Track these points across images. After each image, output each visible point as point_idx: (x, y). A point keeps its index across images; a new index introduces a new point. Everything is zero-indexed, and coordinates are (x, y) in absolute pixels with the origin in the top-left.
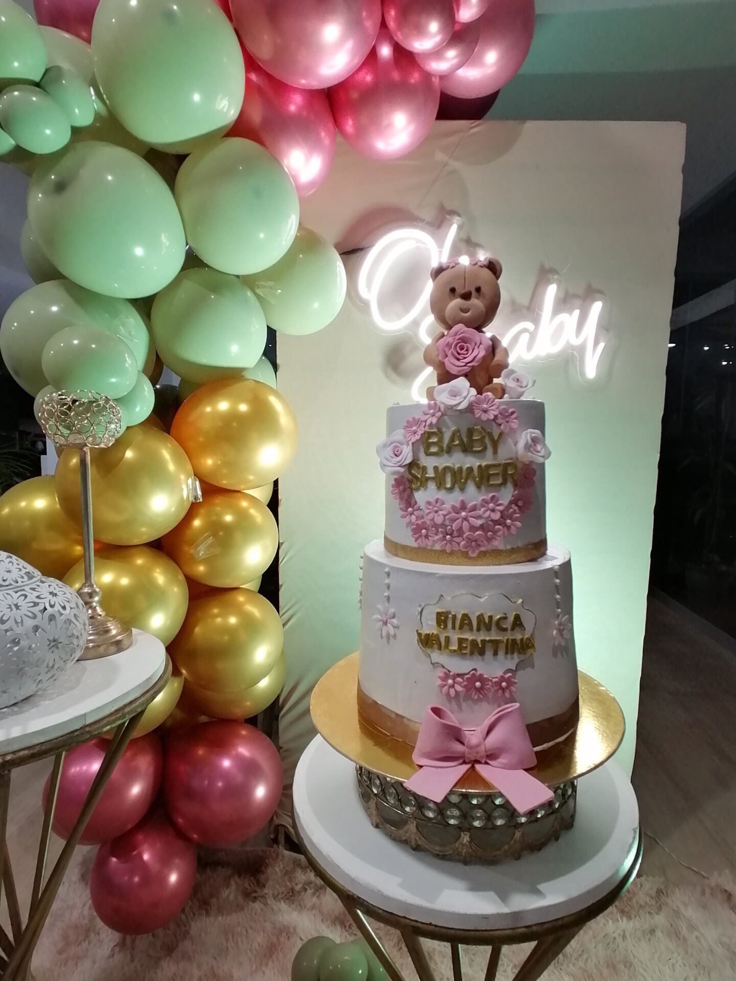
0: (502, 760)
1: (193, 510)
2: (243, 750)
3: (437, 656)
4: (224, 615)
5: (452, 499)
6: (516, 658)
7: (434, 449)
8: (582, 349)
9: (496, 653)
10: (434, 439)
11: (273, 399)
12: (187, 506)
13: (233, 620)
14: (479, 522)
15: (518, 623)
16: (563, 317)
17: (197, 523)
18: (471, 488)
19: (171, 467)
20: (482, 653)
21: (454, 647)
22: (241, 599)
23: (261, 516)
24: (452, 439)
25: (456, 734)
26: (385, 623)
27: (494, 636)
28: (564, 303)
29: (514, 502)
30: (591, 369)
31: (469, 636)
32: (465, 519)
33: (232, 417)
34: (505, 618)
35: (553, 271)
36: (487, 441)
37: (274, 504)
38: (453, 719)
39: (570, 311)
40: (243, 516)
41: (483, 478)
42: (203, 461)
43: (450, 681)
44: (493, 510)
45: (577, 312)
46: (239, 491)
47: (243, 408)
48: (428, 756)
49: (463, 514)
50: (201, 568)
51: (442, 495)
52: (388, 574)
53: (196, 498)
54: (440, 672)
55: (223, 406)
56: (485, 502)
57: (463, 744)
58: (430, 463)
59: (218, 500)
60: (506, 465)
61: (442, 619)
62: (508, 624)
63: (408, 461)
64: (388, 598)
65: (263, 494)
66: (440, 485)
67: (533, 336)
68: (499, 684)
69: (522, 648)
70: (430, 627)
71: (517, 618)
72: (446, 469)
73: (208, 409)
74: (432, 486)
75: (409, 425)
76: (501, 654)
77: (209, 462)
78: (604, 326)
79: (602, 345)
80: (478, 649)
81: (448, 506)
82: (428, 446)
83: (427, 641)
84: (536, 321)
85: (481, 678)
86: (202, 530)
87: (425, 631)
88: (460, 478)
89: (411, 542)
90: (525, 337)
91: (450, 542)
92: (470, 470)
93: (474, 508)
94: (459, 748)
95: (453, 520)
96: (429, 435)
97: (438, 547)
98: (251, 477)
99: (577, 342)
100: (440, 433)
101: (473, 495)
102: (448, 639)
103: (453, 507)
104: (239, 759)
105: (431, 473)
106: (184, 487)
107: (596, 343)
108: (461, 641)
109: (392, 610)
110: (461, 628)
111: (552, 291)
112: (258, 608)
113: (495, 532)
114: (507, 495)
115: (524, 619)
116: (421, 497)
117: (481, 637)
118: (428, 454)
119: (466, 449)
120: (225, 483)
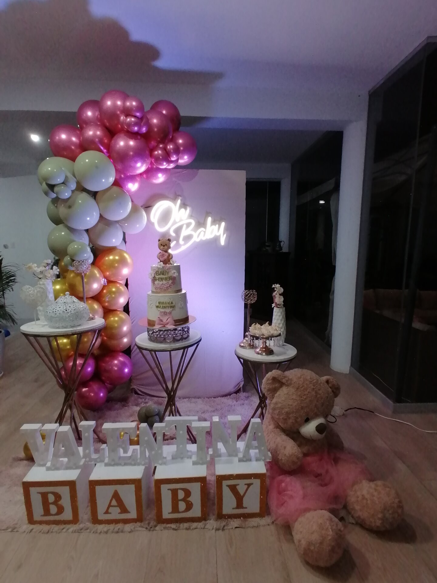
0: (169, 324)
1: (104, 287)
2: (121, 359)
3: (159, 309)
4: (114, 317)
5: (161, 283)
6: (172, 309)
7: (158, 274)
8: (220, 236)
9: (168, 308)
10: (157, 273)
11: (125, 255)
12: (102, 286)
13: (116, 319)
14: (166, 286)
15: (172, 303)
16: (213, 226)
17: (105, 291)
18: (164, 281)
19: (98, 275)
20: (166, 308)
21: (161, 307)
22: (119, 313)
23: (123, 288)
24: (160, 273)
25: (162, 321)
26: (151, 305)
27: (168, 305)
28: (214, 222)
29: (172, 283)
30: (223, 242)
31: (164, 305)
32: (163, 286)
33: (114, 261)
34: (170, 302)
35: (210, 213)
36: (166, 273)
37: (127, 285)
38: (161, 318)
39: (215, 225)
40: (118, 289)
41: (166, 279)
42: (106, 273)
43: (161, 313)
44: (168, 285)
45: (217, 225)
46: (116, 282)
47: (117, 258)
48: (158, 325)
49: (163, 285)
50: (107, 304)
51: (159, 282)
52: (151, 296)
53: (105, 284)
54: (159, 312)
55: (111, 257)
56: (166, 283)
57: (162, 322)
58: (157, 277)
59: (111, 285)
60: (170, 277)
61: (159, 303)
62: (170, 303)
63: (153, 276)
64: (151, 301)
65: (123, 282)
66: (159, 280)
67: (205, 232)
68: (169, 313)
69: (173, 307)
70: (158, 304)
71: (172, 302)
72: (160, 278)
73: (107, 258)
74: (157, 281)
75: (153, 270)
76: (169, 308)
77: (108, 273)
78: (226, 229)
79: (225, 235)
80: (165, 307)
81: (160, 284)
82: (156, 274)
83: (157, 307)
84: (205, 228)
85: (166, 312)
86: (107, 293)
87: (157, 305)
88: (162, 279)
89: (155, 291)
90: (202, 233)
91: (161, 290)
92: (163, 278)
93: (165, 284)
94: (162, 323)
95: (161, 286)
96: (156, 272)
97: (159, 291)
98: (120, 278)
99: (218, 234)
100: (158, 272)
101: (164, 282)
102: (160, 306)
103: (161, 284)
104: (119, 361)
105: (157, 279)
106: (102, 281)
107: (224, 234)
108: (162, 306)
109: (152, 303)
110: (162, 304)
111: (209, 219)
112: (123, 315)
113: (168, 288)
114: (170, 282)
115: (173, 302)
116: (156, 282)
117: (166, 305)
118: (157, 275)
119: (163, 274)
120: (112, 279)
